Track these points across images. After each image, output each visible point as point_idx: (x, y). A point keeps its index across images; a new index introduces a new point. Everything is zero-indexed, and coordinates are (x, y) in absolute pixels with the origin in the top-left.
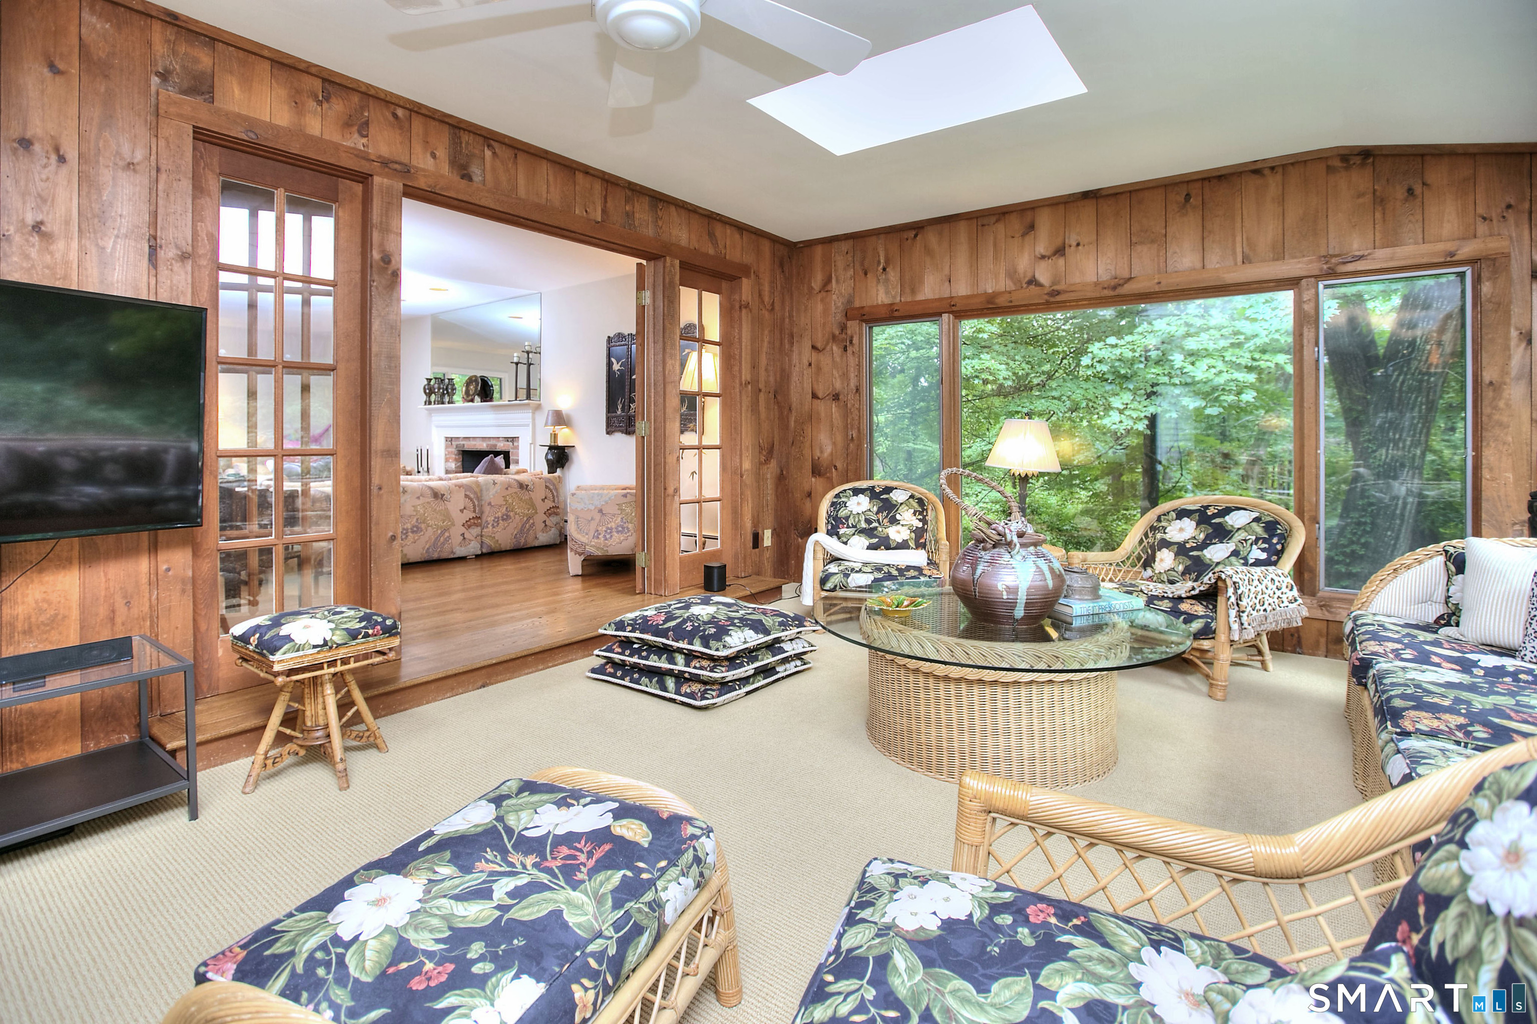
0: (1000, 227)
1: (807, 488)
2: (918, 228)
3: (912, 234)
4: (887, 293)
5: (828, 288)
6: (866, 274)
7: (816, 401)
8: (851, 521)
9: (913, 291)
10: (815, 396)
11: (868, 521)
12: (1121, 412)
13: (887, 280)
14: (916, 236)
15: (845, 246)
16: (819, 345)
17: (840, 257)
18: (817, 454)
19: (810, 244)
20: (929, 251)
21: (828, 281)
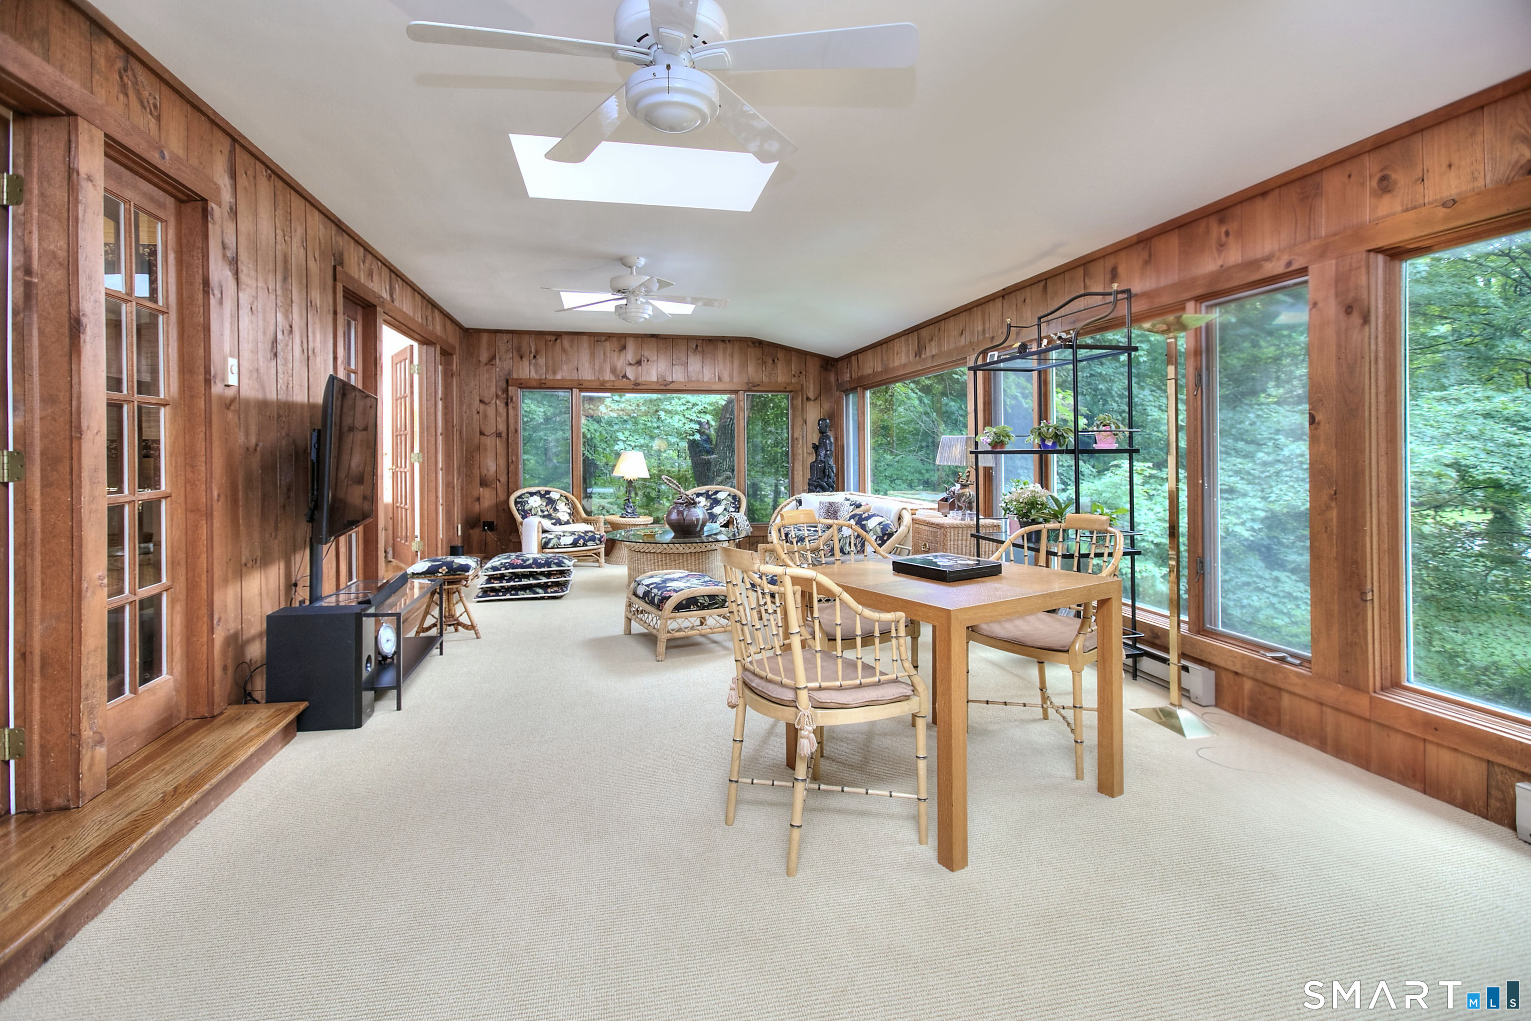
0: (608, 344)
1: (476, 494)
2: (558, 335)
3: (553, 338)
4: (536, 372)
5: (494, 362)
6: (521, 358)
7: (482, 437)
8: (533, 512)
9: (554, 373)
10: (482, 433)
11: (542, 511)
12: (624, 442)
13: (536, 365)
14: (556, 340)
15: (505, 337)
16: (486, 400)
17: (502, 343)
18: (484, 472)
19: (479, 331)
20: (564, 350)
21: (493, 358)
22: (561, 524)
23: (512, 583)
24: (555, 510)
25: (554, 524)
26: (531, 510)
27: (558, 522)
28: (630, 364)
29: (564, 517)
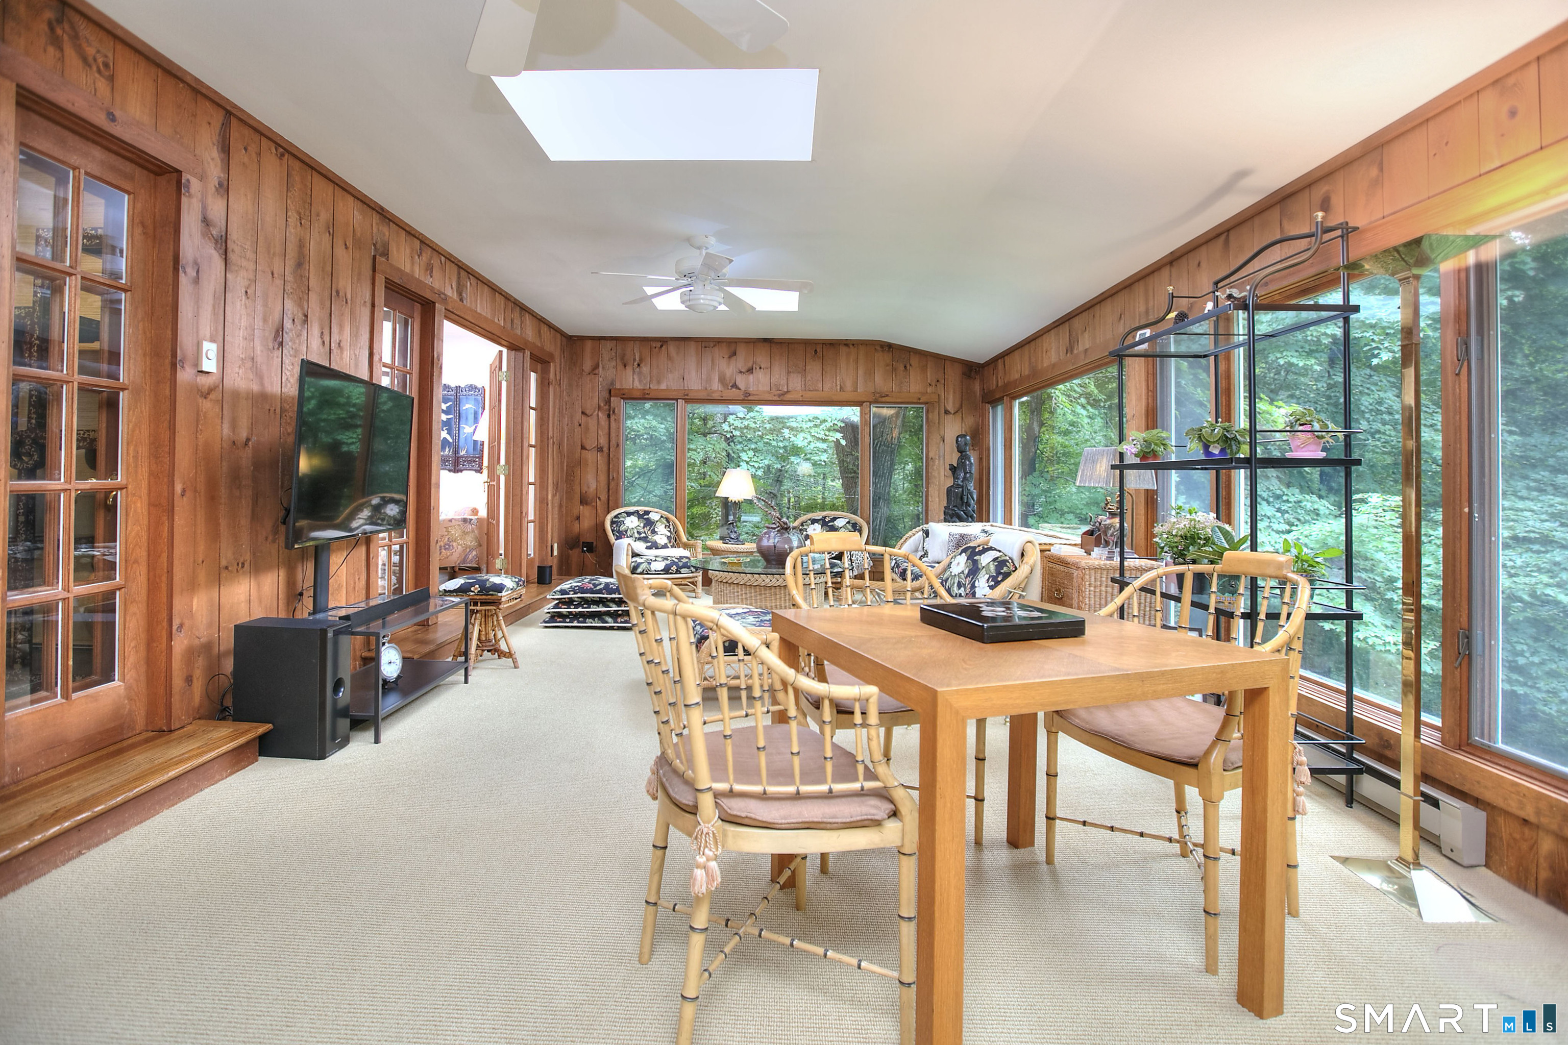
0: (716, 350)
1: (576, 513)
2: (663, 341)
3: (659, 344)
4: (640, 381)
5: (597, 372)
6: (625, 366)
7: (584, 451)
8: (629, 533)
9: (659, 382)
10: (583, 448)
11: (639, 533)
12: (747, 463)
13: (640, 373)
14: (661, 346)
15: (609, 344)
16: (588, 412)
17: (606, 350)
18: (584, 489)
19: (582, 339)
20: (669, 357)
21: (596, 367)
22: (657, 548)
23: (580, 609)
24: (654, 532)
25: (647, 548)
26: (626, 531)
27: (655, 546)
28: (741, 372)
29: (661, 539)
